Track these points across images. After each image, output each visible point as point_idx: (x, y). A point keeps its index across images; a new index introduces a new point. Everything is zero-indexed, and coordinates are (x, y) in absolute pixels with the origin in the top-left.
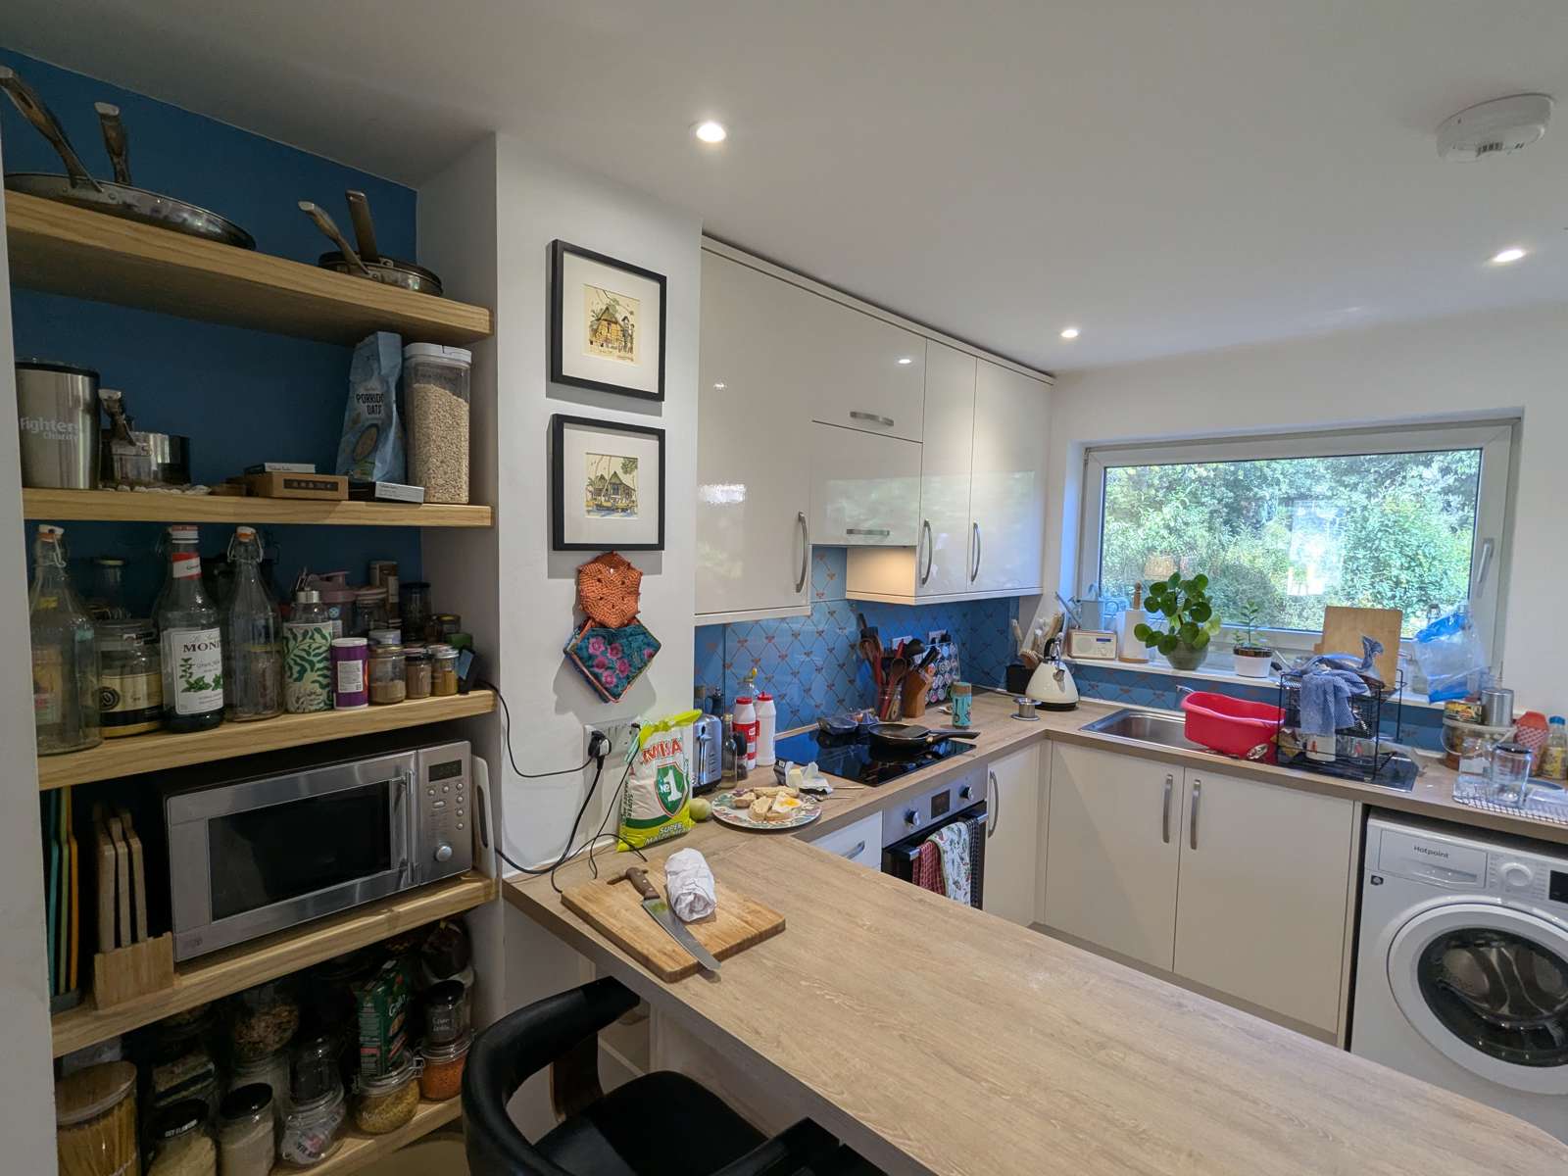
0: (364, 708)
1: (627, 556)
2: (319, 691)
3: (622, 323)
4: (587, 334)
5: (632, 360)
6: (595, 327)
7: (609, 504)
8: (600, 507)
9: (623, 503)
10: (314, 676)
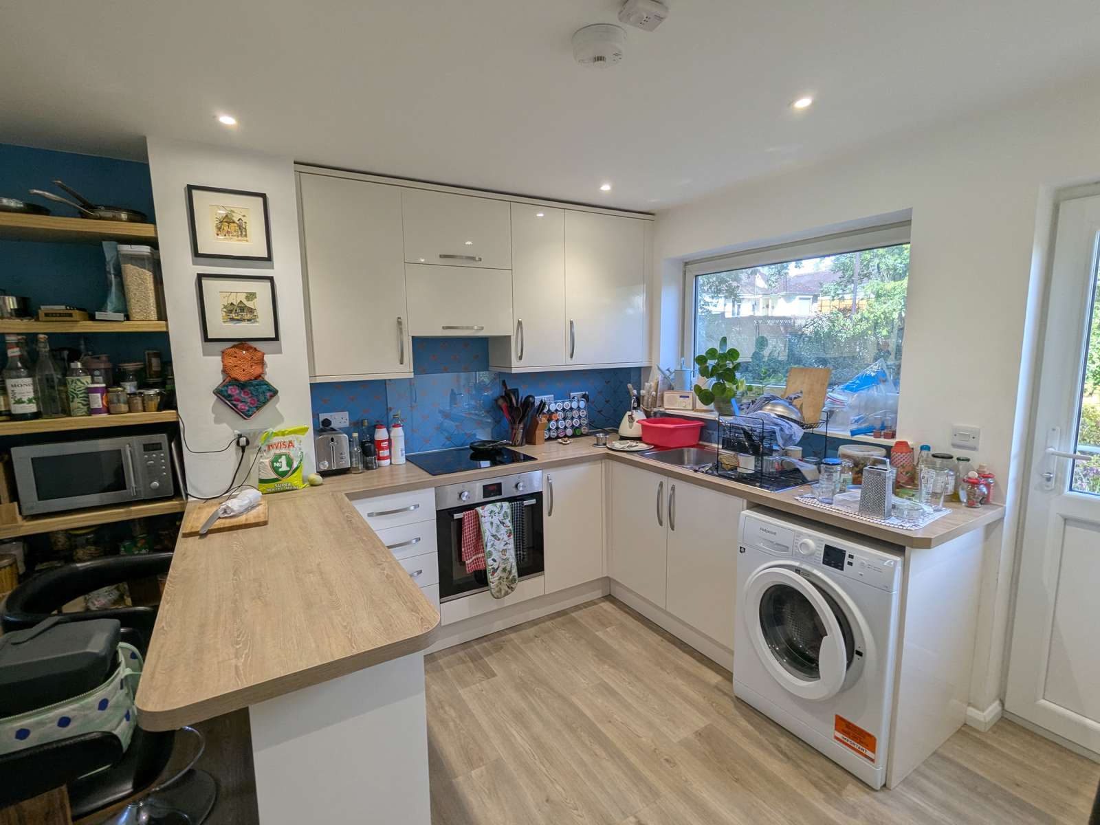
0: (105, 415)
1: (254, 344)
2: (82, 407)
3: (238, 222)
4: (215, 230)
5: (247, 241)
6: (219, 226)
7: (238, 318)
8: (232, 319)
9: (249, 316)
10: (79, 400)
